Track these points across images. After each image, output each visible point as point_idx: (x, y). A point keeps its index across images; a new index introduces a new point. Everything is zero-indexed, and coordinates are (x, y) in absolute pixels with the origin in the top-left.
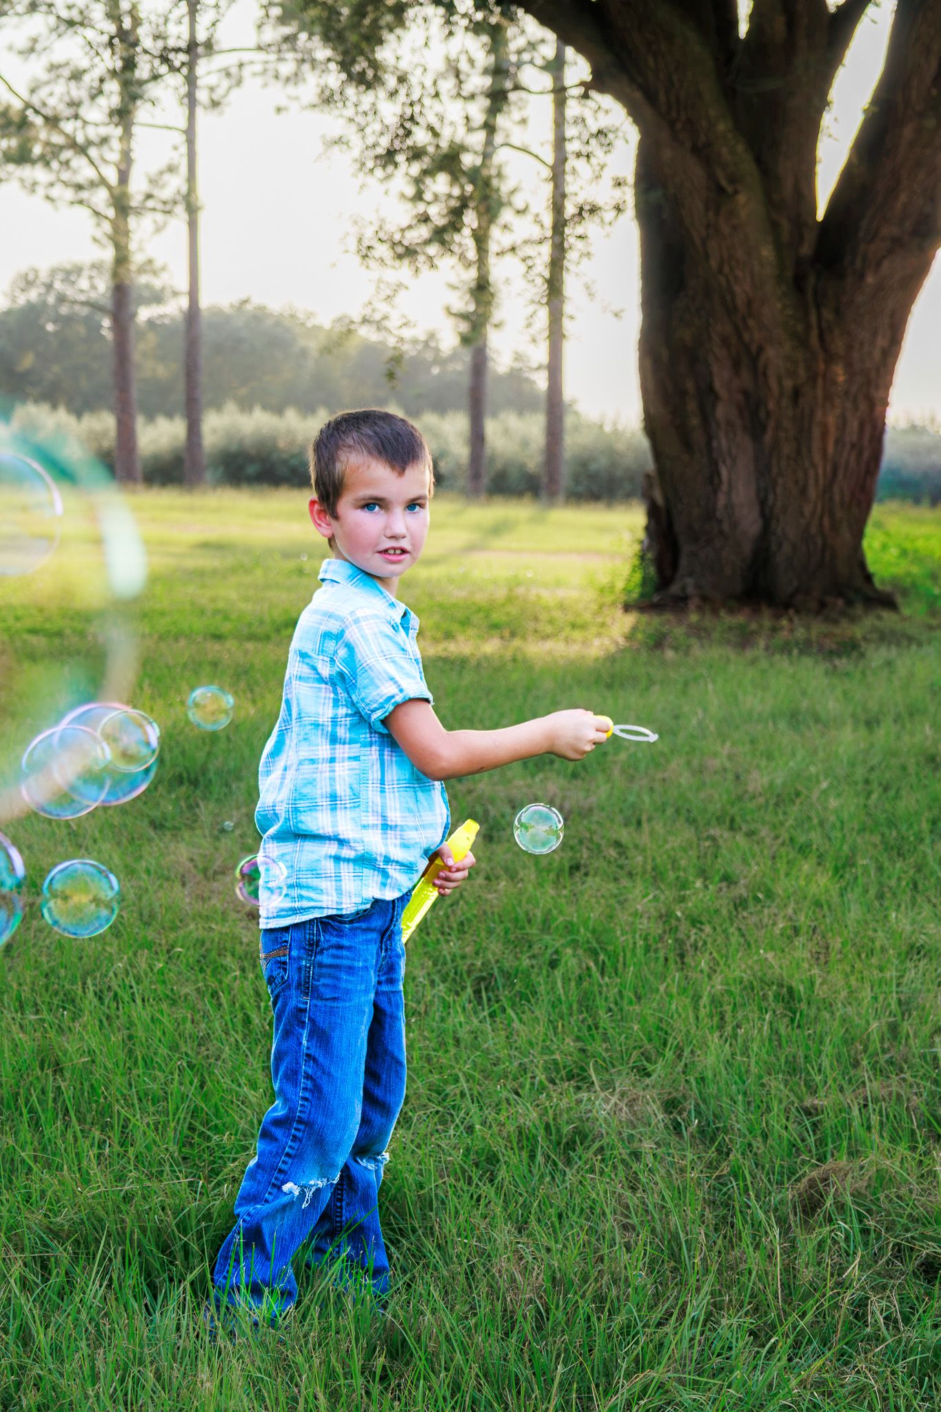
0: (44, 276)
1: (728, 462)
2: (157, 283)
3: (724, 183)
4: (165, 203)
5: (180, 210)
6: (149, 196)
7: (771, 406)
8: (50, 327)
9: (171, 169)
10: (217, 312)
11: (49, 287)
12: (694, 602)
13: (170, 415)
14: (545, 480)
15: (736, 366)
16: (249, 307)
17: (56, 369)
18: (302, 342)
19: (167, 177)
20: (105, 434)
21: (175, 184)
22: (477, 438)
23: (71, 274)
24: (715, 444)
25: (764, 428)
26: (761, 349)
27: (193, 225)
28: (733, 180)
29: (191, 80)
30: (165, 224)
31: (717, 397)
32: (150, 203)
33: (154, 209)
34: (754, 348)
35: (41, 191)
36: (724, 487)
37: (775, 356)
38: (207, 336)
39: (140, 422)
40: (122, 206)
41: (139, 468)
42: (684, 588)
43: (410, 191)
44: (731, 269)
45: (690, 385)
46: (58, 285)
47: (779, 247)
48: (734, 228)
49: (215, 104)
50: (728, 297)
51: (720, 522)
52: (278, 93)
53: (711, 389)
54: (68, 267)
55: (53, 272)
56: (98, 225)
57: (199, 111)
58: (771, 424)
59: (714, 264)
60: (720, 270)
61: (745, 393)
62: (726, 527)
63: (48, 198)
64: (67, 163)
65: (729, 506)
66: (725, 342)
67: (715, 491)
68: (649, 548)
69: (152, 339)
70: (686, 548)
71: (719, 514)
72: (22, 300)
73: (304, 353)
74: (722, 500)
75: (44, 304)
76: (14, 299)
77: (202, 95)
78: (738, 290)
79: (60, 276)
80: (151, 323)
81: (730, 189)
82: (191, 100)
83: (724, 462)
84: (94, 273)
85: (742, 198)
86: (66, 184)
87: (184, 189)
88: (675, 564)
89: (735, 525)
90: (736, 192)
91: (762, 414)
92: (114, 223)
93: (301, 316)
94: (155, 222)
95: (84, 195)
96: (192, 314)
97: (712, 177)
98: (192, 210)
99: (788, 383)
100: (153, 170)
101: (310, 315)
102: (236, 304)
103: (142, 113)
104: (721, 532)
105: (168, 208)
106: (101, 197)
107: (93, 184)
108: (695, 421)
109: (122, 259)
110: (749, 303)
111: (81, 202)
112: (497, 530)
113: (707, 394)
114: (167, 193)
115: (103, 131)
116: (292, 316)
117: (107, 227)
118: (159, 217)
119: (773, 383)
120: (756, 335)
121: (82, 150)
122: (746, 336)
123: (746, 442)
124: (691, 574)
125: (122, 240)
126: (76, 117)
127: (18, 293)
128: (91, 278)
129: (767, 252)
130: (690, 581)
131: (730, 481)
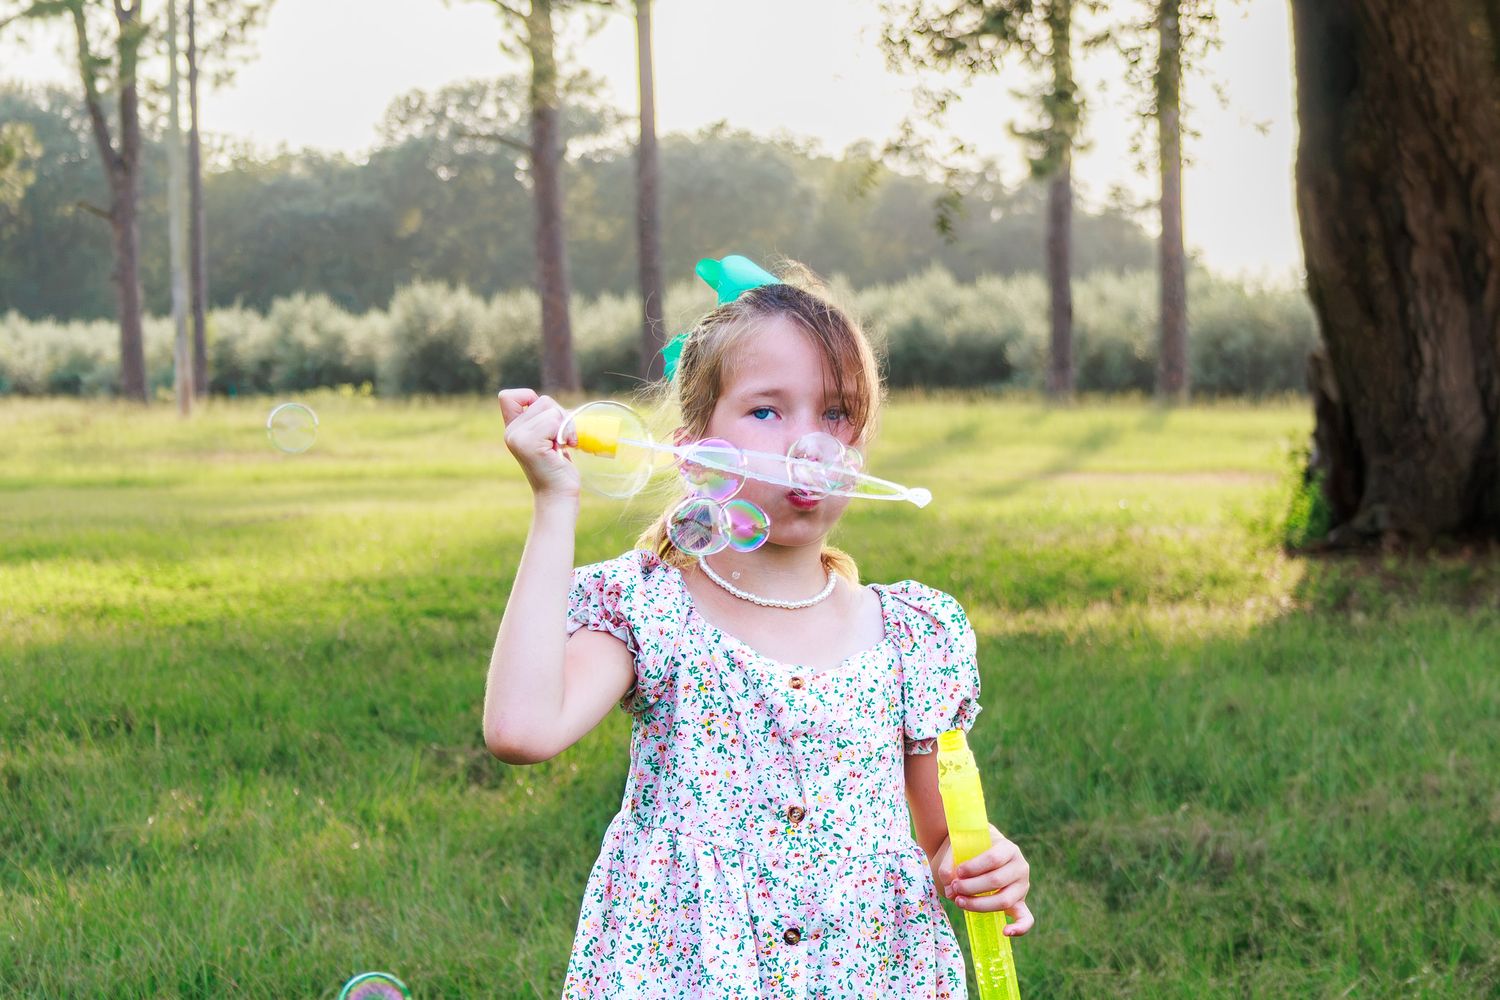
0: (432, 101)
1: (1432, 334)
2: (593, 104)
7: (1493, 252)
8: (443, 174)
10: (681, 143)
11: (440, 115)
12: (1390, 539)
13: (619, 293)
14: (1161, 367)
15: (1439, 195)
16: (725, 134)
17: (452, 232)
18: (804, 182)
20: (525, 324)
22: (1061, 310)
23: (469, 96)
24: (1411, 310)
25: (1483, 285)
26: (1473, 170)
27: (643, 22)
30: (604, 20)
31: (1412, 242)
34: (1463, 168)
36: (1428, 371)
38: (668, 178)
39: (575, 304)
41: (575, 369)
42: (1373, 521)
44: (1427, 55)
45: (1372, 226)
46: (452, 113)
50: (1424, 97)
51: (1423, 422)
53: (1403, 230)
54: (466, 86)
55: (445, 94)
56: (509, 25)
58: (1494, 277)
59: (1400, 48)
60: (1411, 56)
61: (1455, 236)
62: (1431, 428)
65: (1436, 399)
66: (1422, 161)
67: (1414, 378)
68: (1320, 463)
70: (1374, 462)
71: (1420, 411)
72: (401, 136)
73: (806, 197)
74: (1424, 391)
75: (434, 141)
76: (389, 135)
78: (1437, 85)
79: (454, 100)
80: (586, 162)
83: (1426, 335)
84: (503, 95)
88: (1359, 488)
89: (1445, 427)
91: (1479, 264)
92: (530, 23)
93: (800, 143)
94: (589, 18)
96: (646, 147)
98: (642, 1)
101: (812, 142)
102: (706, 129)
104: (1425, 436)
108: (1381, 278)
109: (543, 73)
110: (1455, 104)
112: (1095, 442)
113: (1398, 237)
116: (788, 145)
117: (521, 28)
118: (594, 10)
119: (1496, 220)
120: (1468, 150)
122: (1452, 153)
123: (1457, 305)
124: (1382, 499)
125: (542, 45)
127: (396, 126)
128: (499, 100)
129: (1479, 29)
130: (1381, 510)
131: (1435, 361)
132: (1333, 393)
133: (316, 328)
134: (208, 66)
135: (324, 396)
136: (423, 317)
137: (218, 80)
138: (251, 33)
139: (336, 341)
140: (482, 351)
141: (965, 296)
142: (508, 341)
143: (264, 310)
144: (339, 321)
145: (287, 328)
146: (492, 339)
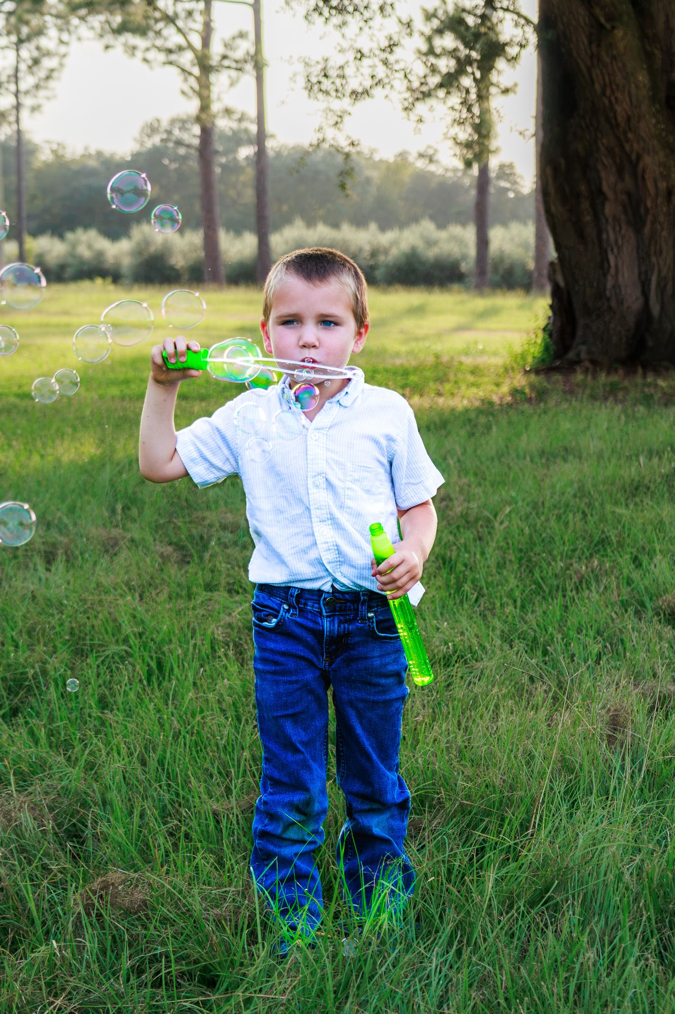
0: (165, 124)
1: (615, 250)
3: (602, 20)
4: (236, 61)
5: (249, 67)
6: (225, 57)
7: (649, 204)
8: (172, 165)
9: (242, 35)
11: (169, 132)
12: (583, 365)
13: (249, 231)
14: (535, 275)
15: (620, 172)
18: (368, 173)
19: (239, 41)
21: (245, 47)
22: (483, 242)
24: (604, 236)
25: (644, 224)
26: (639, 157)
27: (260, 79)
28: (610, 18)
30: (238, 79)
31: (605, 198)
32: (226, 63)
33: (229, 67)
34: (634, 157)
35: (139, 54)
36: (612, 271)
37: (651, 163)
40: (204, 64)
41: (223, 272)
42: (578, 355)
43: (424, 48)
44: (612, 90)
45: (583, 188)
46: (176, 132)
47: (652, 72)
48: (614, 58)
50: (611, 115)
51: (608, 299)
53: (600, 191)
54: (185, 117)
55: (173, 122)
56: (186, 80)
58: (650, 218)
59: (598, 87)
60: (604, 93)
61: (629, 194)
62: (613, 303)
63: (145, 60)
64: (158, 33)
65: (616, 286)
66: (610, 152)
67: (605, 275)
68: (554, 323)
70: (581, 322)
71: (608, 293)
72: (149, 144)
73: (368, 181)
74: (610, 283)
75: (167, 148)
76: (142, 144)
78: (618, 108)
79: (178, 125)
81: (608, 26)
83: (612, 250)
85: (619, 33)
86: (159, 49)
87: (252, 51)
88: (573, 335)
89: (621, 302)
90: (613, 28)
91: (642, 210)
92: (198, 79)
94: (230, 77)
95: (173, 57)
97: (592, 15)
98: (259, 66)
99: (663, 185)
100: (227, 36)
102: (315, 142)
104: (610, 308)
105: (239, 66)
106: (187, 58)
107: (180, 49)
108: (588, 218)
109: (204, 107)
110: (629, 119)
111: (171, 63)
112: (485, 314)
114: (239, 54)
117: (193, 82)
118: (233, 73)
119: (650, 185)
120: (635, 146)
121: (170, 20)
122: (627, 147)
123: (629, 233)
124: (584, 343)
125: (205, 93)
127: (146, 139)
129: (642, 78)
130: (583, 348)
131: (617, 266)
132: (562, 283)
133: (90, 247)
134: (27, 101)
135: (86, 284)
136: (147, 242)
137: (35, 109)
138: (51, 84)
139: (100, 254)
140: (178, 261)
141: (443, 235)
143: (61, 237)
144: (103, 244)
145: (74, 246)
146: (184, 255)
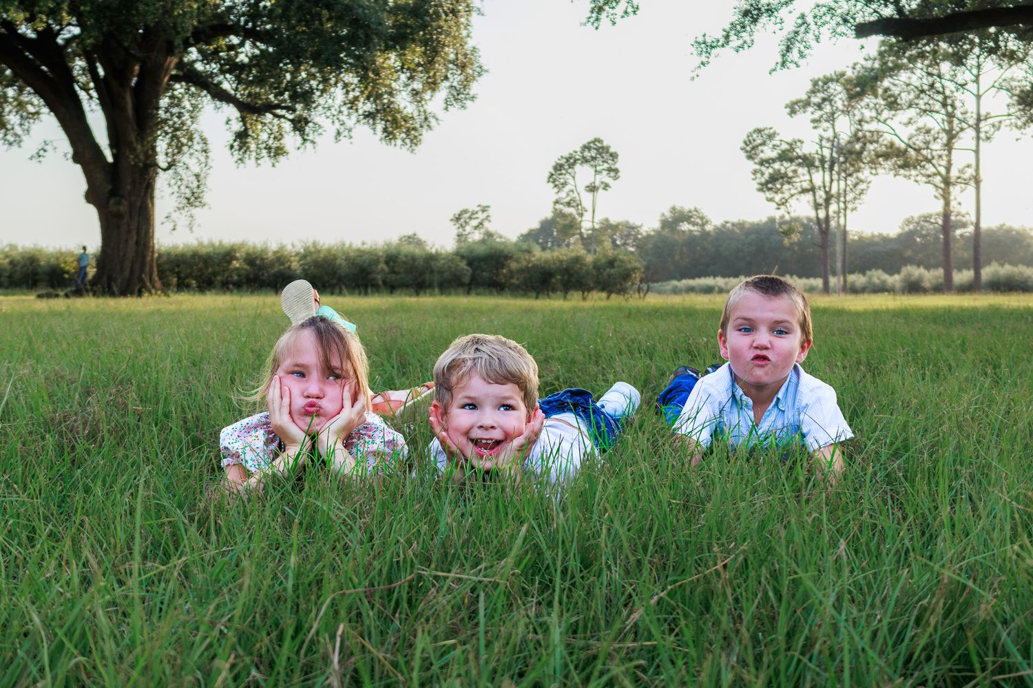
0: (916, 219)
2: (962, 220)
4: (965, 180)
5: (972, 183)
6: (959, 178)
8: (918, 240)
9: (968, 166)
10: (988, 230)
11: (918, 223)
13: (969, 269)
16: (1005, 227)
17: (920, 255)
19: (967, 169)
20: (939, 277)
21: (970, 172)
23: (926, 219)
27: (978, 189)
29: (978, 130)
30: (966, 189)
32: (959, 181)
33: (961, 183)
35: (912, 178)
39: (954, 272)
40: (947, 182)
46: (922, 222)
49: (988, 138)
52: (1016, 132)
55: (920, 217)
56: (937, 191)
57: (981, 141)
63: (916, 181)
64: (924, 167)
69: (962, 242)
72: (907, 229)
73: (1030, 245)
75: (916, 230)
76: (903, 229)
77: (982, 135)
79: (922, 219)
80: (962, 236)
82: (978, 138)
84: (937, 216)
86: (923, 175)
87: (974, 174)
92: (943, 190)
93: (1028, 231)
94: (961, 188)
95: (931, 179)
96: (977, 232)
98: (977, 181)
100: (961, 167)
102: (998, 226)
103: (957, 144)
105: (967, 182)
106: (938, 179)
107: (935, 174)
109: (947, 204)
111: (929, 182)
114: (966, 176)
115: (939, 153)
116: (1024, 231)
117: (940, 191)
118: (963, 186)
121: (929, 161)
125: (947, 196)
126: (928, 148)
127: (905, 226)
133: (879, 278)
134: (850, 206)
135: (880, 294)
136: (910, 275)
137: (853, 210)
138: (862, 196)
139: (884, 282)
140: (927, 284)
142: (934, 282)
143: (864, 274)
144: (886, 277)
145: (870, 278)
146: (929, 280)
